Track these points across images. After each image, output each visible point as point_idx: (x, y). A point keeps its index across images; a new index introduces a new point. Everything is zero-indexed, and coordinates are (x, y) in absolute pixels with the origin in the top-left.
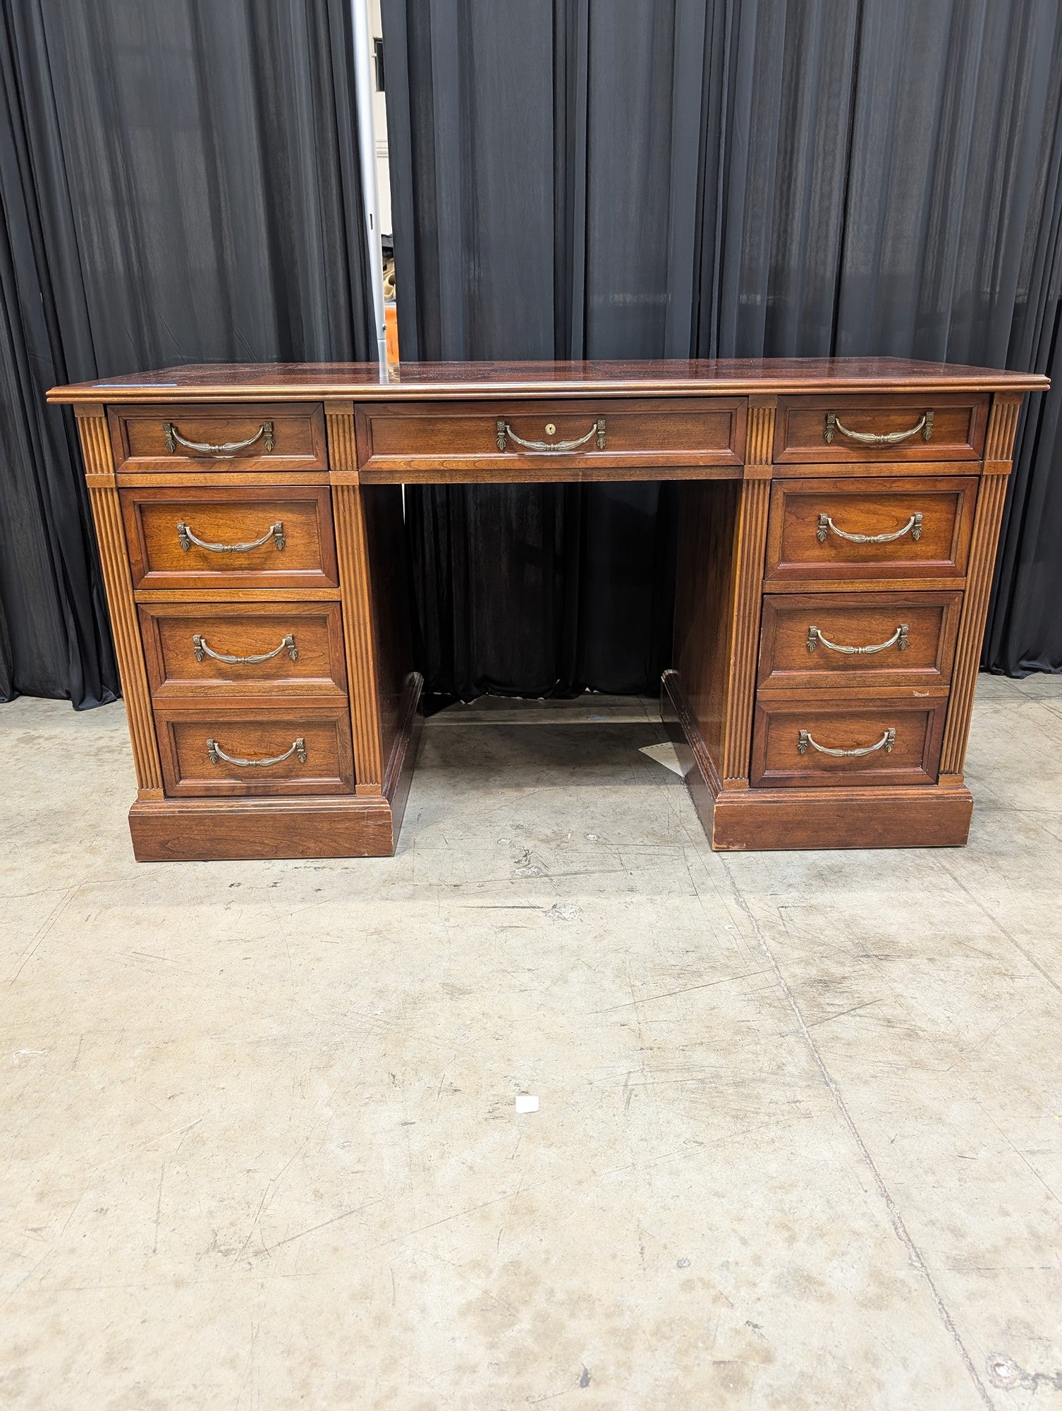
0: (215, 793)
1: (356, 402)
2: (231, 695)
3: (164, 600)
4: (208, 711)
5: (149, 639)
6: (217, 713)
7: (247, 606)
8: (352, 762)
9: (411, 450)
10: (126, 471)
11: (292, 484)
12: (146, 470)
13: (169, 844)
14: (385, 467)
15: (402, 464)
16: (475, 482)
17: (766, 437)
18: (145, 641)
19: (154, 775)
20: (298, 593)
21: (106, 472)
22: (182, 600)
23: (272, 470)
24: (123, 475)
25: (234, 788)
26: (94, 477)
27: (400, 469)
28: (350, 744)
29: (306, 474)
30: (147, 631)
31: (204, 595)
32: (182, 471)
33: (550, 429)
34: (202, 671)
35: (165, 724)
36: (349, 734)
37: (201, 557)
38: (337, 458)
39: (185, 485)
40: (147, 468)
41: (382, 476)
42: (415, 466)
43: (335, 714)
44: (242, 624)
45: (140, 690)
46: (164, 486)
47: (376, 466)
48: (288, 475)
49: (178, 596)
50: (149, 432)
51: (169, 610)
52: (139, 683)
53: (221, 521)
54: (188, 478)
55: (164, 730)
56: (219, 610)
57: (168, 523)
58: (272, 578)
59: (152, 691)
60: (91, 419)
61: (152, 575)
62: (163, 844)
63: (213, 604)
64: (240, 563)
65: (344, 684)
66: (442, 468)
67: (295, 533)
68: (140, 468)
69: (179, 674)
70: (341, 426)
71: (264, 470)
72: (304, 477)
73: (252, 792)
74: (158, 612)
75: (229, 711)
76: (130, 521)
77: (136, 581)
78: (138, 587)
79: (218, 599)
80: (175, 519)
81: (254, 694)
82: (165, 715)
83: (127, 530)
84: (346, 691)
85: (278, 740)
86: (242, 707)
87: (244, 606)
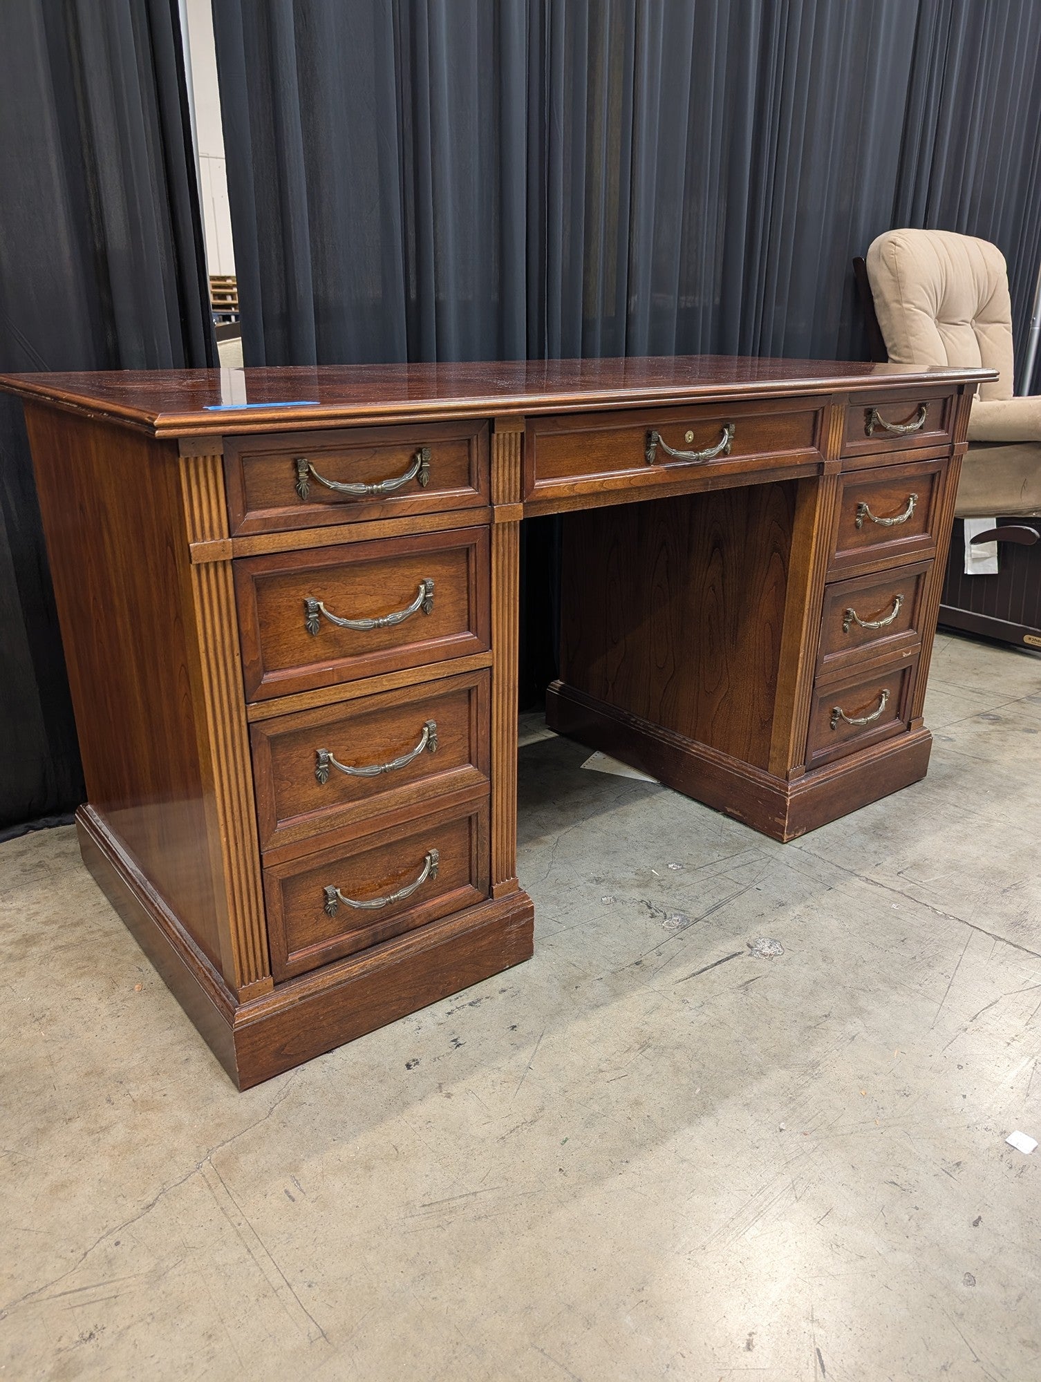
0: (335, 956)
1: (529, 417)
2: (363, 818)
3: (288, 710)
4: (334, 849)
5: (262, 771)
6: (345, 847)
7: (390, 695)
8: (489, 860)
9: (569, 470)
10: (247, 533)
11: (450, 527)
12: (272, 527)
13: (287, 1048)
14: (550, 494)
15: (566, 489)
16: (625, 502)
17: (838, 433)
18: (257, 775)
19: (259, 960)
20: (449, 667)
21: (217, 537)
22: (313, 705)
23: (430, 511)
24: (241, 539)
25: (357, 941)
26: (202, 547)
27: (564, 495)
28: (488, 838)
29: (466, 512)
30: (260, 760)
31: (340, 693)
32: (321, 524)
33: (690, 436)
34: (323, 798)
35: (276, 884)
36: (488, 828)
37: (331, 641)
38: (501, 488)
39: (325, 543)
40: (276, 525)
41: (542, 505)
42: (578, 490)
43: (475, 807)
44: (376, 721)
45: (248, 848)
46: (296, 548)
47: (541, 494)
48: (446, 516)
49: (307, 700)
50: (272, 473)
51: (292, 723)
52: (247, 837)
53: (360, 588)
54: (329, 534)
55: (275, 892)
56: (355, 709)
57: (291, 601)
58: (420, 653)
59: (263, 843)
60: (201, 460)
61: (269, 678)
62: (279, 1053)
63: (348, 702)
64: (378, 640)
65: (487, 767)
66: (602, 489)
67: (443, 591)
68: (265, 526)
69: (295, 811)
70: (507, 448)
71: (421, 513)
72: (464, 517)
73: (380, 938)
74: (279, 728)
75: (358, 840)
76: (247, 605)
77: (252, 691)
78: (252, 700)
79: (358, 694)
80: (301, 593)
81: (390, 809)
82: (278, 872)
83: (242, 619)
84: (489, 775)
85: (407, 860)
86: (376, 831)
87: (386, 696)
